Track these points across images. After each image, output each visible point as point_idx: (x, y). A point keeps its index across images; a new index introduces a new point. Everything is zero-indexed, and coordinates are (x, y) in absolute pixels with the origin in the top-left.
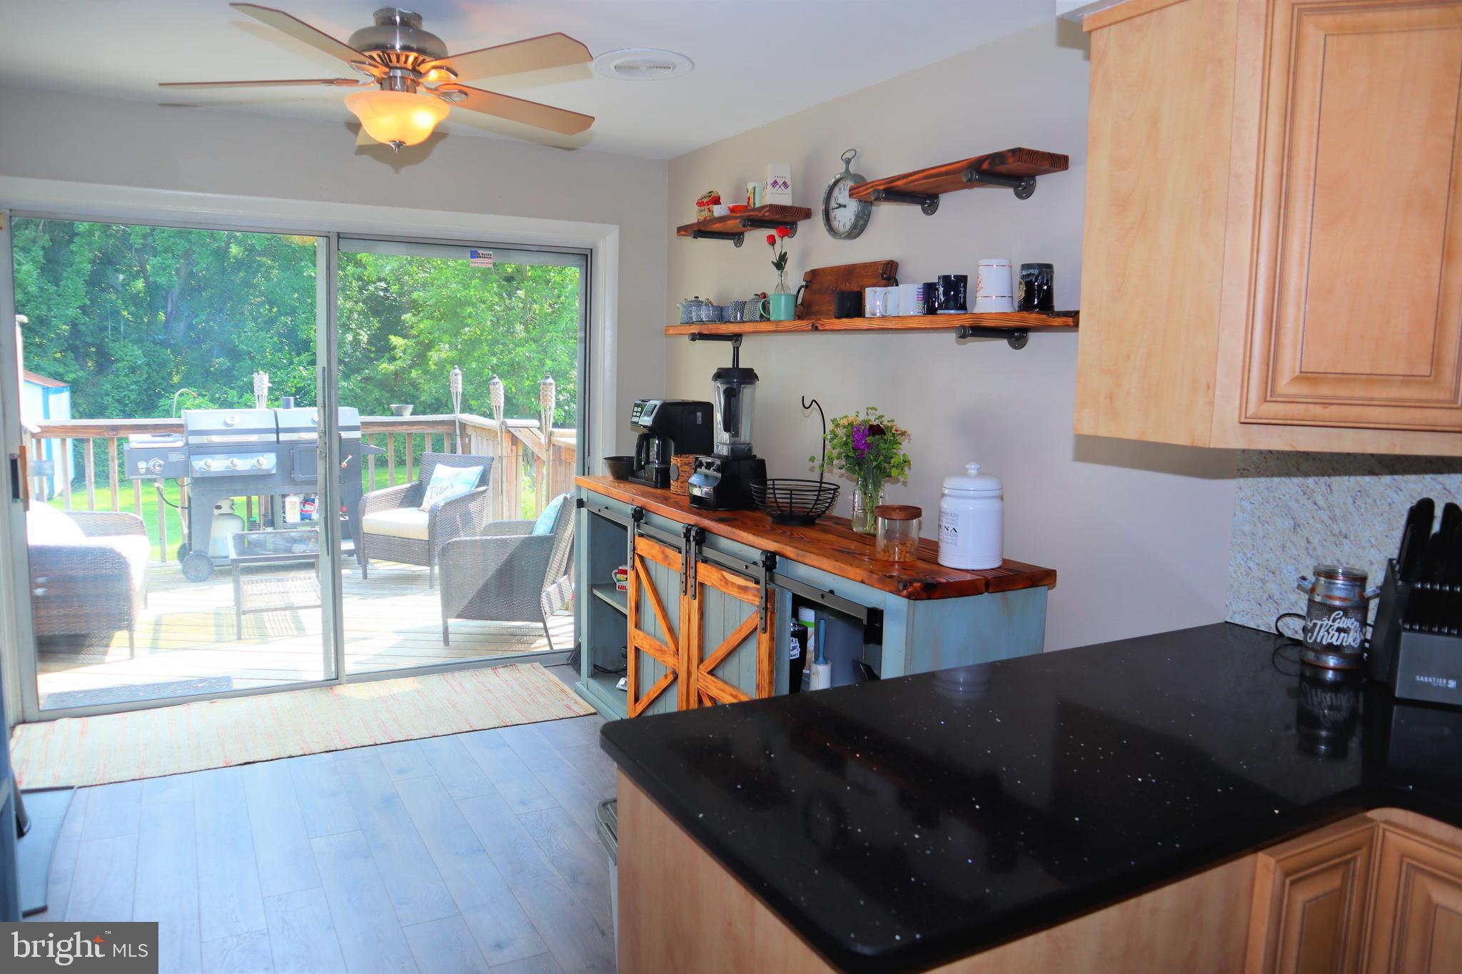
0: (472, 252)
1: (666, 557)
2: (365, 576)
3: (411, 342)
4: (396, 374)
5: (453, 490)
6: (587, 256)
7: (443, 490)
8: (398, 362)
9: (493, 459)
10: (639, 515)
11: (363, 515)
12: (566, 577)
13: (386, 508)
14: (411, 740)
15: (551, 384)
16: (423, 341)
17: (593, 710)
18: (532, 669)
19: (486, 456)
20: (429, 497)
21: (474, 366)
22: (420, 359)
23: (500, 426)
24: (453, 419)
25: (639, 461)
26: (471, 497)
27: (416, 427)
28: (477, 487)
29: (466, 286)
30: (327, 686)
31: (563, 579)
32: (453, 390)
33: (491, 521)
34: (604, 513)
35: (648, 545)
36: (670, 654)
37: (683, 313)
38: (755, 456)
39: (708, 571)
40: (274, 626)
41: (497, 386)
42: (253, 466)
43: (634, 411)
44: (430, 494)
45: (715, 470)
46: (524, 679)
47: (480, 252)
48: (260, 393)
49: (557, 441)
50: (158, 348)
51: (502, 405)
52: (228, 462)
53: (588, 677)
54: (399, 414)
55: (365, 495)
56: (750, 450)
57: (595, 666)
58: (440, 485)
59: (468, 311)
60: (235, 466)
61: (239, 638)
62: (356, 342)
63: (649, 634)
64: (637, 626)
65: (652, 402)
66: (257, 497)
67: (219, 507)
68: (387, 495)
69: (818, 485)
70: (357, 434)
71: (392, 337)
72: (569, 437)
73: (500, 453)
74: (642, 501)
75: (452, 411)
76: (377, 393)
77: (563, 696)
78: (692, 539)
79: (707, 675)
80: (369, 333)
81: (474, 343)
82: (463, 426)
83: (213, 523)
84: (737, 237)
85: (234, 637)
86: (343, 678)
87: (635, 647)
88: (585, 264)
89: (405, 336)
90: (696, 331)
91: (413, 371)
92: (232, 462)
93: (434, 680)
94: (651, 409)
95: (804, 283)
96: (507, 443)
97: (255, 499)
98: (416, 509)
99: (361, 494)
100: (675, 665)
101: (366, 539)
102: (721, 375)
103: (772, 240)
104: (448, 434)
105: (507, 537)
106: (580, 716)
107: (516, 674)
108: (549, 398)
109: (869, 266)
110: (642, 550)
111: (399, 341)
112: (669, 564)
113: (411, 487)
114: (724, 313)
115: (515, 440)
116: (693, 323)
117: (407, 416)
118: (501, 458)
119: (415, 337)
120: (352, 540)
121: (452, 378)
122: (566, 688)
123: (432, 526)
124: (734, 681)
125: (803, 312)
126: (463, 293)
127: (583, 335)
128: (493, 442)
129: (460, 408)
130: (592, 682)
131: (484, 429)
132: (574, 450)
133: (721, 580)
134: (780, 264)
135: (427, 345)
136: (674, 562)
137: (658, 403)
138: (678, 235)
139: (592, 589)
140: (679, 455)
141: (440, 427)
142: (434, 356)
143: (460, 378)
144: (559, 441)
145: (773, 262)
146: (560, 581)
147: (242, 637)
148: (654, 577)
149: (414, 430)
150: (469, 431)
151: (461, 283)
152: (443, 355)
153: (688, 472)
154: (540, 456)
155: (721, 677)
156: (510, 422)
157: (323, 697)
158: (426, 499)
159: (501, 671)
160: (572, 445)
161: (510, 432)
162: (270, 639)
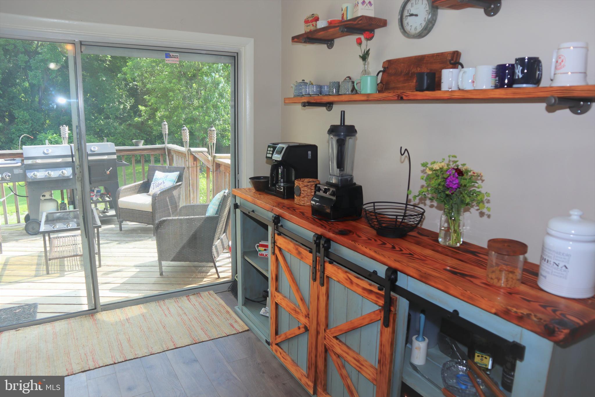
0: (166, 54)
1: (299, 253)
2: (121, 229)
3: (148, 109)
4: (142, 123)
5: (164, 185)
6: (235, 57)
7: (159, 185)
8: (143, 117)
9: (184, 168)
10: (277, 220)
11: (119, 199)
12: (224, 234)
13: (131, 195)
14: (137, 358)
15: (214, 130)
16: (154, 108)
17: (247, 328)
18: (209, 295)
19: (181, 167)
20: (152, 188)
21: (175, 119)
22: (152, 116)
23: (187, 151)
24: (164, 147)
25: (272, 180)
26: (174, 188)
27: (146, 152)
28: (177, 183)
29: (170, 82)
30: (89, 314)
31: (223, 236)
32: (164, 133)
33: (184, 204)
34: (252, 214)
35: (285, 242)
36: (303, 316)
37: (295, 90)
38: (355, 184)
39: (335, 270)
40: (69, 264)
41: (185, 131)
42: (60, 175)
43: (268, 150)
44: (153, 186)
45: (330, 195)
46: (205, 303)
47: (171, 54)
48: (64, 136)
49: (217, 160)
50: (36, 112)
51: (188, 141)
52: (46, 173)
53: (242, 305)
54: (137, 145)
55: (120, 188)
56: (352, 179)
57: (246, 298)
58: (157, 183)
59: (171, 94)
60: (50, 175)
61: (48, 273)
62: (125, 108)
63: (285, 297)
64: (277, 289)
65: (280, 145)
66: (66, 190)
67: (44, 196)
68: (130, 188)
69: (405, 206)
70: (115, 157)
71: (140, 106)
72: (226, 159)
73: (188, 165)
74: (279, 211)
75: (163, 143)
76: (134, 131)
77: (228, 316)
78: (321, 246)
79: (332, 338)
80: (130, 104)
81: (176, 108)
82: (169, 150)
83: (41, 204)
84: (329, 42)
85: (45, 272)
86: (99, 308)
87: (276, 302)
88: (234, 62)
89: (146, 106)
90: (306, 101)
91: (149, 121)
92: (48, 173)
93: (153, 306)
94: (280, 150)
95: (382, 69)
96: (191, 160)
97: (65, 191)
98: (145, 194)
99: (118, 187)
100: (306, 324)
101: (120, 211)
102: (333, 130)
103: (359, 42)
104: (162, 155)
105: (193, 217)
106: (239, 333)
107: (200, 300)
108: (213, 138)
109: (436, 56)
110: (280, 244)
111: (142, 108)
112: (302, 258)
113: (143, 183)
114: (322, 90)
115: (195, 159)
116: (303, 95)
117: (141, 146)
118: (188, 168)
119: (150, 106)
120: (114, 209)
121: (163, 127)
122: (229, 309)
123: (154, 204)
124: (356, 349)
125: (383, 87)
126: (169, 86)
127: (233, 103)
128: (184, 159)
129: (168, 142)
130: (244, 308)
131: (180, 152)
132: (229, 167)
133: (346, 279)
134: (364, 57)
135: (156, 109)
136: (306, 257)
137: (285, 146)
138: (292, 42)
139: (244, 256)
140: (299, 179)
141: (158, 151)
142: (158, 114)
143: (167, 126)
144: (219, 161)
145: (360, 56)
146: (222, 237)
147: (50, 272)
148: (289, 263)
149: (145, 153)
150: (173, 153)
151: (168, 81)
152: (162, 113)
153: (307, 191)
154: (208, 166)
155: (344, 342)
156: (193, 149)
157: (87, 322)
158: (151, 189)
159: (192, 297)
160: (228, 164)
161: (192, 154)
162: (66, 273)
